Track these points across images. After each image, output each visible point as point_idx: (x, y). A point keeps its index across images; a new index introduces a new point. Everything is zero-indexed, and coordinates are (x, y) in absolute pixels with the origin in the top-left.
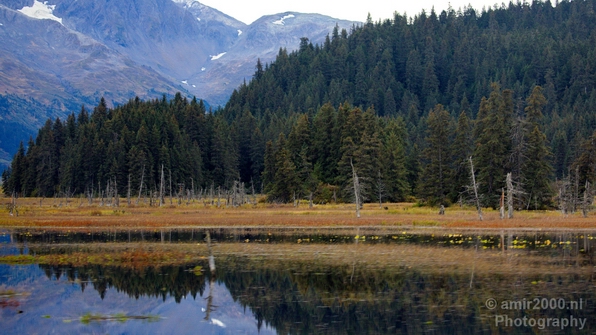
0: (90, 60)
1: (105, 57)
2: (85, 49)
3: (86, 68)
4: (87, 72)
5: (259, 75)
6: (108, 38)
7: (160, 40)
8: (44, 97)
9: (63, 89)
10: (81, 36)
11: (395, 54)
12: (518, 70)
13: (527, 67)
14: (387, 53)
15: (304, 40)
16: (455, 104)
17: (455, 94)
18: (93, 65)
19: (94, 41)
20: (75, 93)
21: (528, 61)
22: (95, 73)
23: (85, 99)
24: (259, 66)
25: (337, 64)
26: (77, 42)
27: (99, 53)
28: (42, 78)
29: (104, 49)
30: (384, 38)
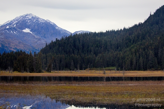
0: (37, 41)
1: (41, 40)
2: (36, 39)
3: (36, 43)
4: (37, 44)
5: (46, 46)
6: (42, 36)
7: (53, 37)
8: (27, 49)
9: (31, 48)
10: (36, 36)
11: (74, 42)
12: (97, 45)
13: (99, 44)
14: (72, 42)
15: (57, 39)
16: (85, 52)
17: (85, 50)
18: (38, 42)
19: (38, 37)
20: (34, 48)
21: (99, 43)
22: (39, 44)
23: (36, 50)
24: (46, 44)
25: (62, 44)
26: (35, 37)
27: (39, 40)
28: (27, 45)
29: (40, 39)
30: (72, 38)
